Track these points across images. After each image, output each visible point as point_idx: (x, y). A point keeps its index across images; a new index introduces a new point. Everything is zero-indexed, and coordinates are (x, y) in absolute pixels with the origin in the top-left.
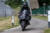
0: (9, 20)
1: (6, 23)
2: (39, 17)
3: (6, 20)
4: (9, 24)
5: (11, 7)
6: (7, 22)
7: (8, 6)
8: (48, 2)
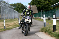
0: (16, 21)
1: (14, 23)
2: (37, 19)
3: (15, 21)
4: (17, 24)
5: (18, 12)
6: (16, 23)
7: (16, 11)
8: (44, 9)
